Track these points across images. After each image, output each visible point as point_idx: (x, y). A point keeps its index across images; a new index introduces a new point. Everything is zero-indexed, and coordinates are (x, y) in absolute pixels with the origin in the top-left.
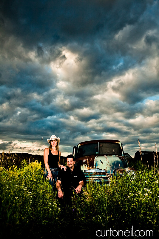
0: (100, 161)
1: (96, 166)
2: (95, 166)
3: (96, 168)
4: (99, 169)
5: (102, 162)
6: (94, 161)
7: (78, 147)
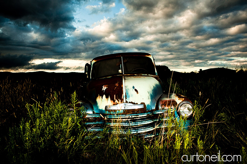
0: (133, 87)
1: (126, 98)
2: (124, 99)
3: (127, 102)
4: (132, 103)
5: (136, 90)
6: (122, 88)
7: (92, 64)
